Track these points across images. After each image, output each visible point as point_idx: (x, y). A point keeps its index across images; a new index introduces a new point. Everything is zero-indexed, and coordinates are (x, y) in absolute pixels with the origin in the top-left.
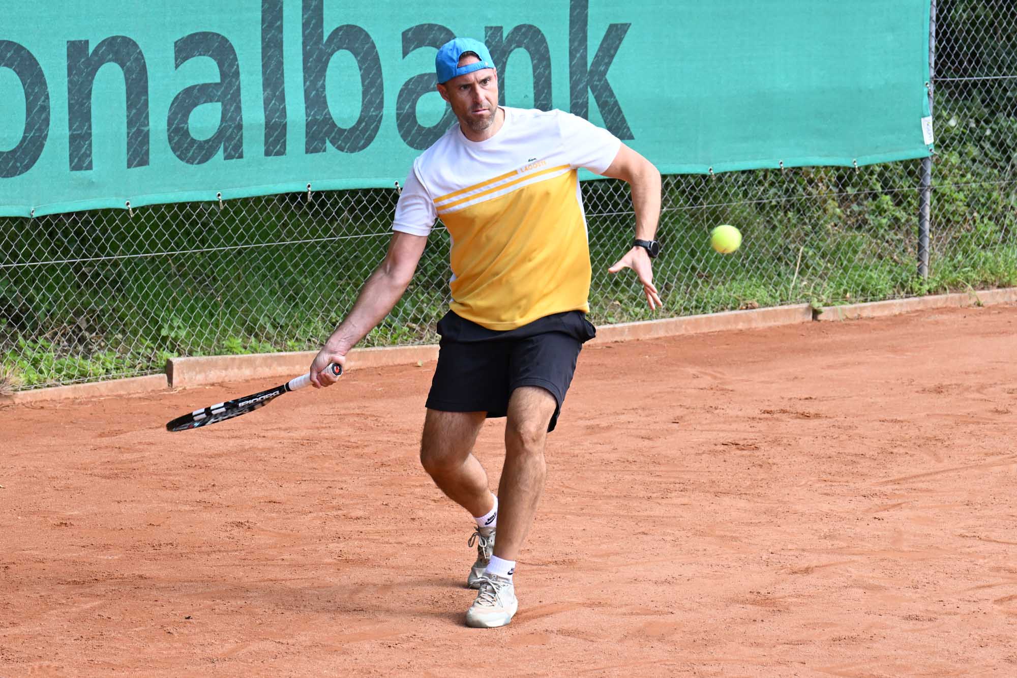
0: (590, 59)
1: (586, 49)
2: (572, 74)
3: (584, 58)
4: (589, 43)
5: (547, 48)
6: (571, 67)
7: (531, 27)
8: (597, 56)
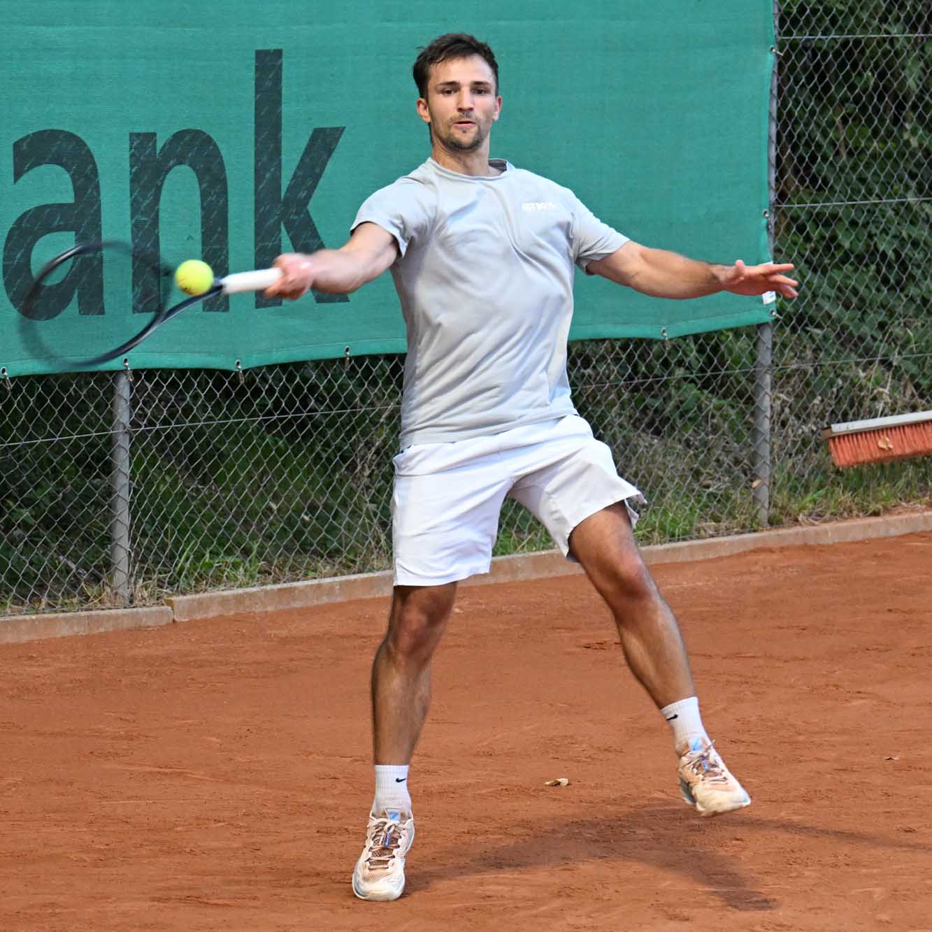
0: (285, 182)
1: (279, 166)
2: (258, 203)
3: (277, 179)
4: (283, 157)
5: (221, 164)
6: (257, 193)
7: (198, 133)
8: (295, 176)
